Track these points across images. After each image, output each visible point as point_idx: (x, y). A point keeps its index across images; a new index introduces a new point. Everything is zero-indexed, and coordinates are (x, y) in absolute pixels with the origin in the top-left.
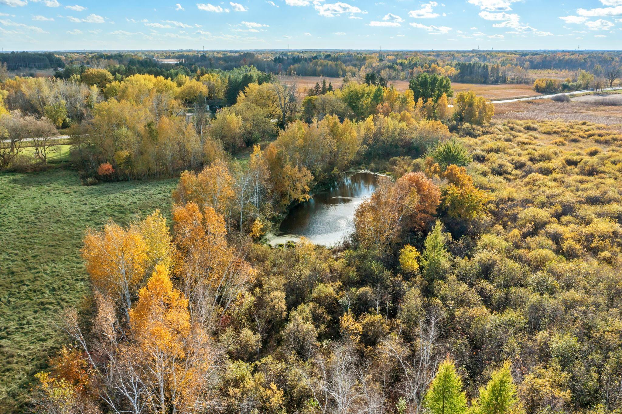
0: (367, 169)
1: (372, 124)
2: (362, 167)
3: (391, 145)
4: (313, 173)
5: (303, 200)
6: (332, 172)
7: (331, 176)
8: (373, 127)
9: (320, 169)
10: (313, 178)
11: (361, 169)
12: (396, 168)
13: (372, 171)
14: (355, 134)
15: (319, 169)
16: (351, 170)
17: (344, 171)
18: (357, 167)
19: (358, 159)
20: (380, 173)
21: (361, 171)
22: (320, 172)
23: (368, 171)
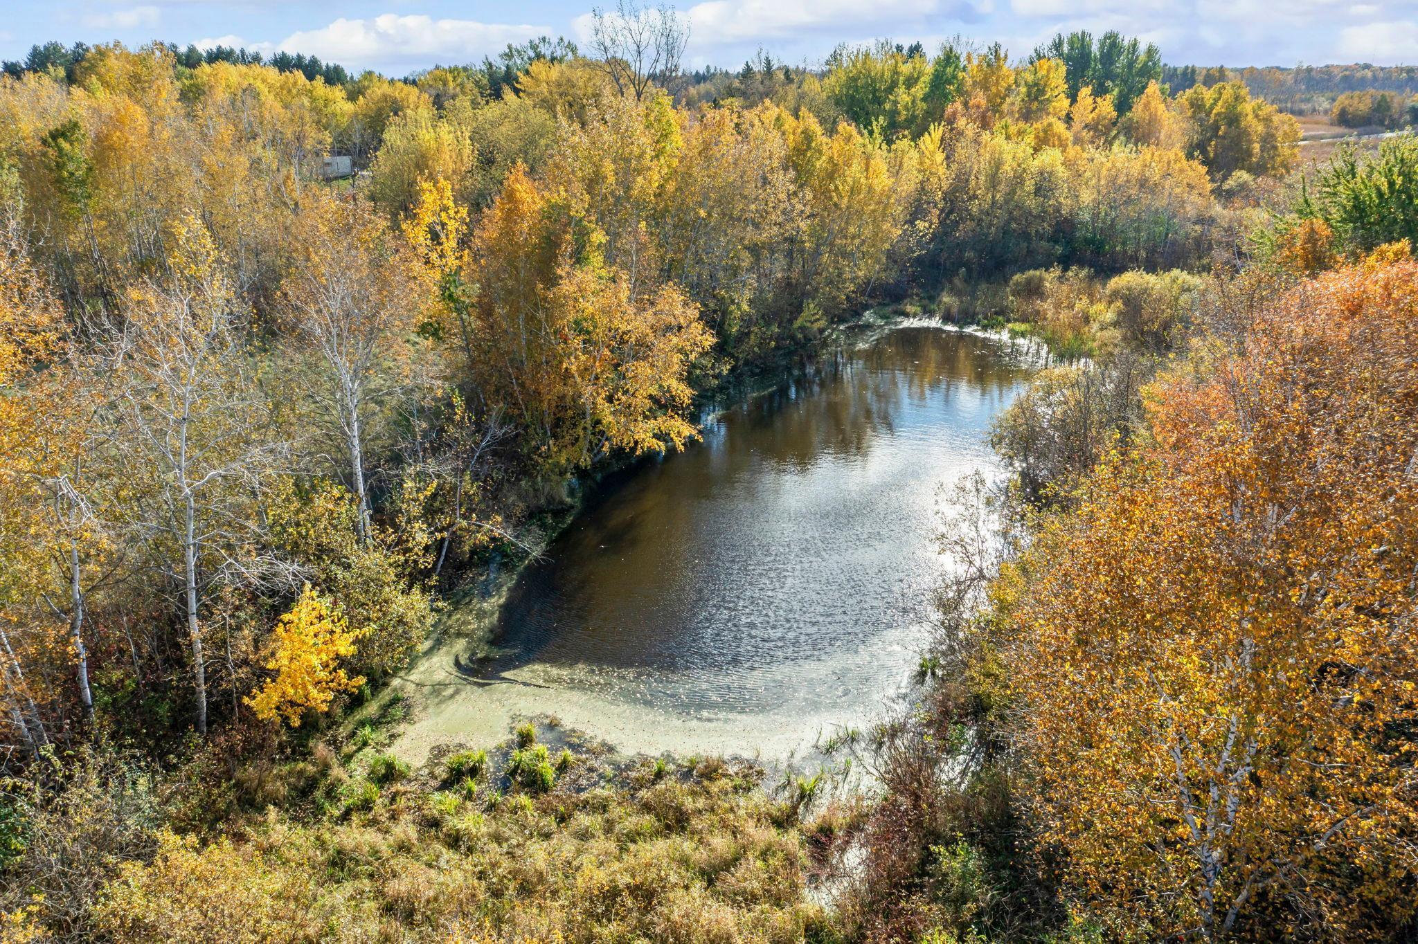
0: (930, 313)
1: (940, 157)
2: (910, 309)
3: (1006, 232)
4: (714, 320)
5: (661, 446)
6: (798, 323)
7: (793, 338)
8: (942, 170)
9: (745, 307)
10: (709, 340)
11: (907, 315)
12: (1047, 307)
13: (947, 319)
14: (882, 181)
15: (742, 303)
16: (868, 316)
17: (842, 320)
18: (890, 309)
19: (891, 277)
20: (985, 328)
21: (907, 323)
22: (747, 321)
23: (935, 323)
